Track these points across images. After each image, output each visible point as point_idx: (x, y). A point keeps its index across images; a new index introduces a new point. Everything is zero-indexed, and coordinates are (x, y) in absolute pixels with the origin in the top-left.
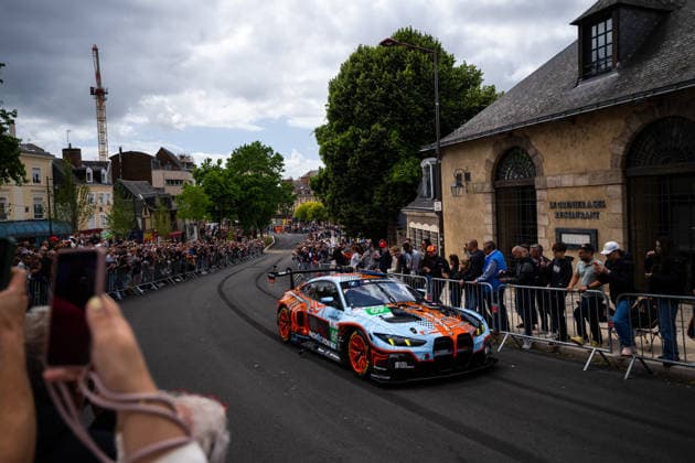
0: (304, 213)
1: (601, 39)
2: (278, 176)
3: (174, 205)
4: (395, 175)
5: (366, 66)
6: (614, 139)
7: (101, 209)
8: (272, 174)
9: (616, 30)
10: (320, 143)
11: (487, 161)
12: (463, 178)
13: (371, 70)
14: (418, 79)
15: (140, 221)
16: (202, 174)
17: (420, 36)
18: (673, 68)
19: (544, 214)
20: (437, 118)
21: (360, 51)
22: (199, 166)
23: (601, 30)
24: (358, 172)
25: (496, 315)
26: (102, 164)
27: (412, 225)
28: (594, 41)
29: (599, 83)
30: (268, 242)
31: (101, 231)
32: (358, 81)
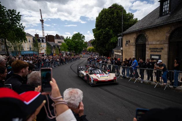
0: (89, 50)
1: (166, 6)
2: (83, 41)
3: (60, 47)
4: (111, 41)
5: (105, 13)
6: (167, 32)
7: (44, 49)
9: (170, 4)
10: (93, 33)
11: (134, 38)
12: (128, 42)
14: (117, 17)
15: (52, 51)
16: (66, 40)
17: (118, 5)
19: (148, 51)
20: (122, 27)
21: (103, 10)
22: (65, 38)
23: (166, 3)
24: (102, 40)
25: (134, 75)
26: (44, 38)
27: (115, 53)
28: (164, 6)
29: (164, 17)
30: (81, 57)
31: (44, 53)
32: (103, 17)
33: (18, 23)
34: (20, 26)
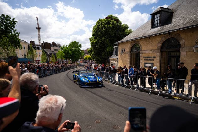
0: (86, 58)
1: (157, 18)
3: (56, 55)
4: (108, 50)
5: (101, 24)
6: (159, 42)
7: (39, 56)
8: (79, 49)
9: (160, 17)
10: (90, 42)
11: (129, 47)
12: (123, 51)
13: (102, 25)
14: (113, 27)
15: (48, 59)
16: (63, 48)
17: (114, 17)
18: (173, 26)
19: (142, 59)
20: (118, 37)
21: (100, 20)
22: (62, 46)
23: (157, 16)
24: (99, 48)
26: (39, 45)
27: (111, 61)
28: (155, 19)
29: (156, 30)
30: (78, 64)
31: (39, 61)
32: (99, 27)
33: (13, 29)
34: (14, 33)
